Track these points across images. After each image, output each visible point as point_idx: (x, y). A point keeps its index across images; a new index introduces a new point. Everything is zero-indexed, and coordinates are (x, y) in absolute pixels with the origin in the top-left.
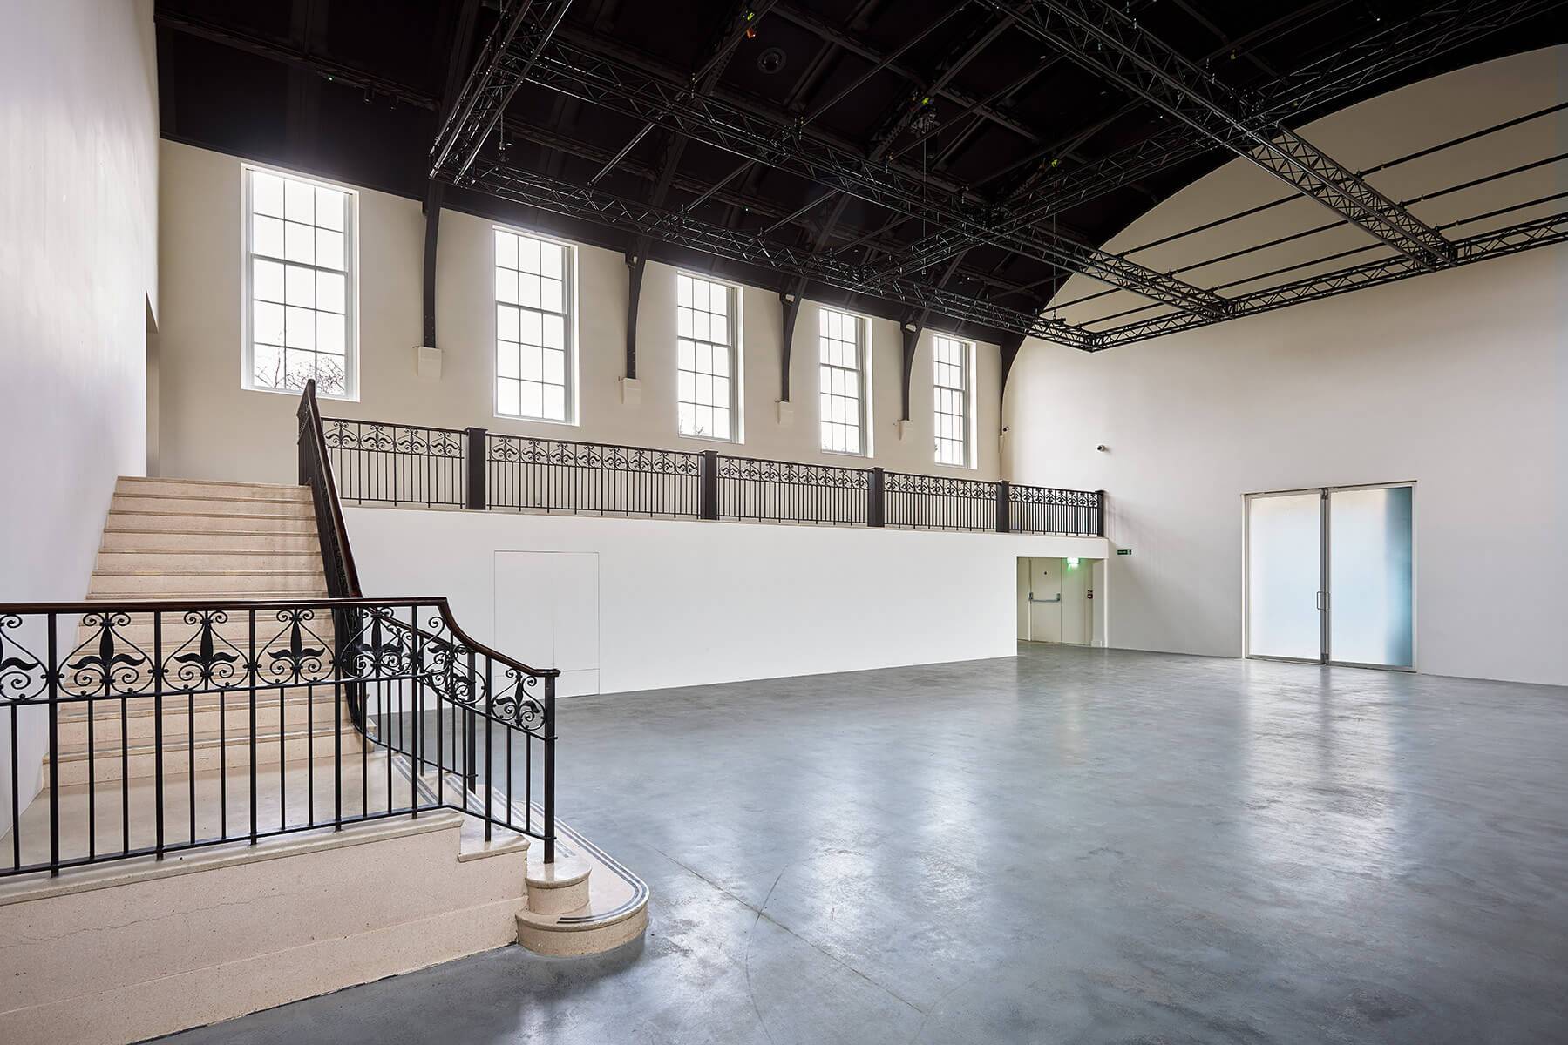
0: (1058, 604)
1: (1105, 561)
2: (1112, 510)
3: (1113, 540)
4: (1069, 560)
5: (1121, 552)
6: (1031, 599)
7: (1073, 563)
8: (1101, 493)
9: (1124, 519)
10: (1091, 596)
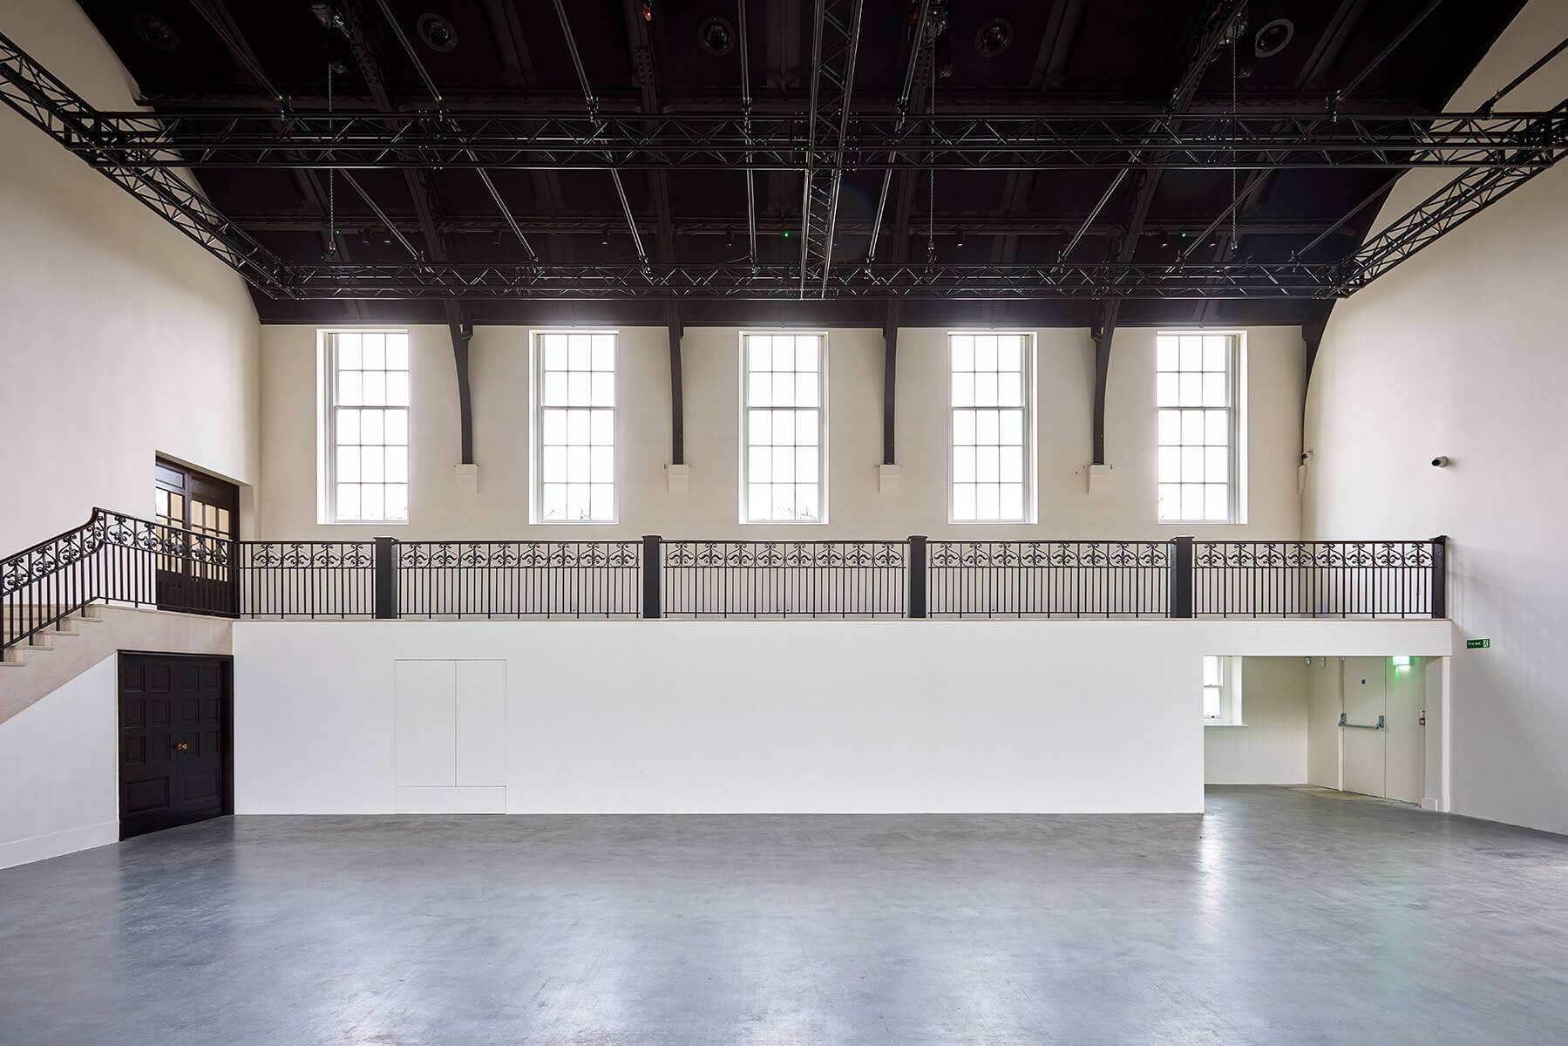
0: (1380, 733)
1: (1446, 663)
2: (1459, 570)
3: (1460, 624)
4: (1396, 660)
5: (1474, 644)
6: (1343, 723)
7: (1402, 663)
8: (1440, 541)
9: (1478, 583)
10: (1422, 721)
